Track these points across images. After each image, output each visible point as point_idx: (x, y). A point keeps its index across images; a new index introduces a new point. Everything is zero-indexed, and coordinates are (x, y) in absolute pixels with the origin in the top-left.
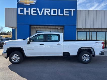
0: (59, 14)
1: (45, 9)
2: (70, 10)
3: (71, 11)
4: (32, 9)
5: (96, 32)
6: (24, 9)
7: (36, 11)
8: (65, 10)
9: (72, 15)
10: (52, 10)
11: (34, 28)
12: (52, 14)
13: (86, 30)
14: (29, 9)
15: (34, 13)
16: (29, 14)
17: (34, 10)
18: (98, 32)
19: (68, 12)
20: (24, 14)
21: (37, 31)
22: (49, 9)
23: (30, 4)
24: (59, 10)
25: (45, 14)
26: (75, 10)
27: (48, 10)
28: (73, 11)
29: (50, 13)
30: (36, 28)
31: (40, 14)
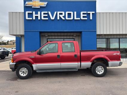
0: (75, 18)
1: (58, 13)
2: (88, 12)
3: (90, 13)
4: (42, 13)
5: (119, 39)
6: (33, 12)
7: (47, 15)
8: (82, 13)
9: (91, 18)
10: (67, 13)
11: (45, 35)
12: (67, 18)
13: (107, 37)
14: (39, 13)
15: (44, 17)
16: (39, 18)
17: (44, 14)
18: (121, 38)
19: (86, 15)
20: (33, 18)
21: (47, 39)
22: (63, 13)
23: (39, 7)
24: (75, 13)
25: (58, 18)
26: (94, 12)
27: (61, 14)
28: (92, 13)
29: (65, 17)
30: (46, 36)
31: (52, 18)
